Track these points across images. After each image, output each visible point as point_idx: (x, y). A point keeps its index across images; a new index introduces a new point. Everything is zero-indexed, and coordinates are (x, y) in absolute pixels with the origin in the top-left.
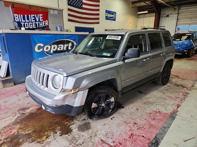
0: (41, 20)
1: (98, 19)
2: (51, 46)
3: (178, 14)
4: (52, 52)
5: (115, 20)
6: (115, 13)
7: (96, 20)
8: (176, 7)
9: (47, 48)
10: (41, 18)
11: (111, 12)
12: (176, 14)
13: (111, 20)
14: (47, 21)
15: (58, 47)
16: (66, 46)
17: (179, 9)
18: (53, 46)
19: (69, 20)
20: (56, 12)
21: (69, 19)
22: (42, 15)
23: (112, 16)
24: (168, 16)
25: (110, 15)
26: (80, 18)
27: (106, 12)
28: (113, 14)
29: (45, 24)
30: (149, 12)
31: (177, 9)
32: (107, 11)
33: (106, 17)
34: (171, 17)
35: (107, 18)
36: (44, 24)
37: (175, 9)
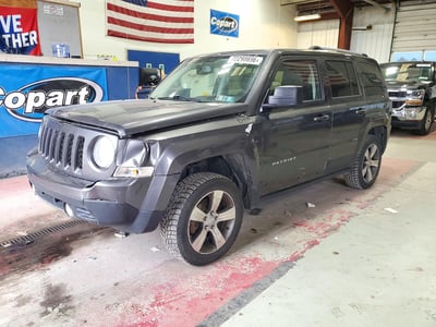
0: (16, 30)
1: (191, 31)
2: (26, 94)
3: (395, 23)
4: (29, 109)
5: (237, 36)
6: (237, 17)
7: (186, 35)
8: (390, 6)
9: (15, 100)
10: (16, 24)
11: (225, 14)
12: (389, 23)
13: (226, 34)
14: (34, 33)
15: (47, 98)
16: (70, 94)
17: (397, 10)
18: (32, 96)
19: (111, 34)
20: (60, 11)
21: (109, 31)
22: (19, 16)
23: (228, 24)
24: (370, 28)
25: (221, 23)
26: (141, 28)
27: (212, 16)
28: (230, 20)
29: (28, 41)
30: (324, 18)
31: (393, 11)
32: (213, 13)
33: (213, 27)
34: (378, 30)
35: (214, 30)
36: (25, 40)
37: (388, 10)
